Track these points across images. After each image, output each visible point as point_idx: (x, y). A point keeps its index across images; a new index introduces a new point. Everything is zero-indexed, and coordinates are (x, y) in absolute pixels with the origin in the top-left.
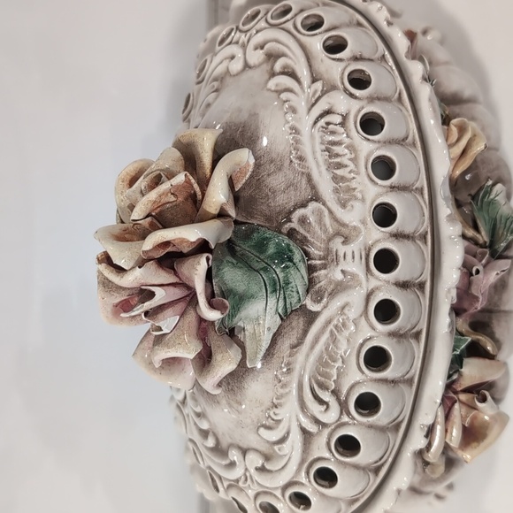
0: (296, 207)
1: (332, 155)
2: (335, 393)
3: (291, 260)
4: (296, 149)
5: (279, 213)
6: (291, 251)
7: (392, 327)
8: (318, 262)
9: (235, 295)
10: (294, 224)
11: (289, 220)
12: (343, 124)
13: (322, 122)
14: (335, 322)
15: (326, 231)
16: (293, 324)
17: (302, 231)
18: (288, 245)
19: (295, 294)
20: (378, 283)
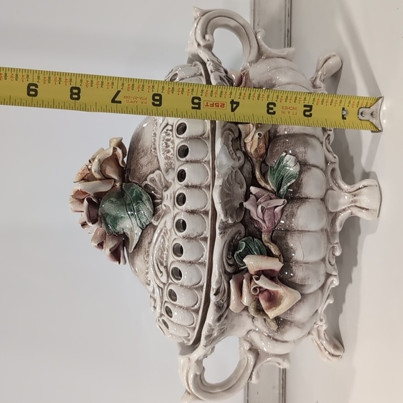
0: (150, 173)
1: (167, 146)
2: (166, 267)
3: (141, 200)
4: (154, 144)
5: (143, 177)
6: (141, 195)
7: (184, 233)
8: (159, 201)
9: (111, 216)
10: (148, 182)
11: (146, 180)
12: (171, 130)
13: (165, 130)
14: (163, 231)
15: (162, 185)
16: (149, 232)
17: (152, 185)
18: (141, 192)
19: (144, 216)
20: (178, 211)
